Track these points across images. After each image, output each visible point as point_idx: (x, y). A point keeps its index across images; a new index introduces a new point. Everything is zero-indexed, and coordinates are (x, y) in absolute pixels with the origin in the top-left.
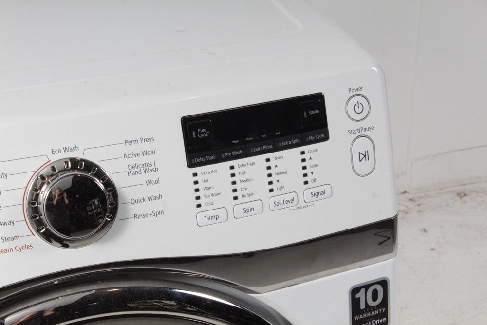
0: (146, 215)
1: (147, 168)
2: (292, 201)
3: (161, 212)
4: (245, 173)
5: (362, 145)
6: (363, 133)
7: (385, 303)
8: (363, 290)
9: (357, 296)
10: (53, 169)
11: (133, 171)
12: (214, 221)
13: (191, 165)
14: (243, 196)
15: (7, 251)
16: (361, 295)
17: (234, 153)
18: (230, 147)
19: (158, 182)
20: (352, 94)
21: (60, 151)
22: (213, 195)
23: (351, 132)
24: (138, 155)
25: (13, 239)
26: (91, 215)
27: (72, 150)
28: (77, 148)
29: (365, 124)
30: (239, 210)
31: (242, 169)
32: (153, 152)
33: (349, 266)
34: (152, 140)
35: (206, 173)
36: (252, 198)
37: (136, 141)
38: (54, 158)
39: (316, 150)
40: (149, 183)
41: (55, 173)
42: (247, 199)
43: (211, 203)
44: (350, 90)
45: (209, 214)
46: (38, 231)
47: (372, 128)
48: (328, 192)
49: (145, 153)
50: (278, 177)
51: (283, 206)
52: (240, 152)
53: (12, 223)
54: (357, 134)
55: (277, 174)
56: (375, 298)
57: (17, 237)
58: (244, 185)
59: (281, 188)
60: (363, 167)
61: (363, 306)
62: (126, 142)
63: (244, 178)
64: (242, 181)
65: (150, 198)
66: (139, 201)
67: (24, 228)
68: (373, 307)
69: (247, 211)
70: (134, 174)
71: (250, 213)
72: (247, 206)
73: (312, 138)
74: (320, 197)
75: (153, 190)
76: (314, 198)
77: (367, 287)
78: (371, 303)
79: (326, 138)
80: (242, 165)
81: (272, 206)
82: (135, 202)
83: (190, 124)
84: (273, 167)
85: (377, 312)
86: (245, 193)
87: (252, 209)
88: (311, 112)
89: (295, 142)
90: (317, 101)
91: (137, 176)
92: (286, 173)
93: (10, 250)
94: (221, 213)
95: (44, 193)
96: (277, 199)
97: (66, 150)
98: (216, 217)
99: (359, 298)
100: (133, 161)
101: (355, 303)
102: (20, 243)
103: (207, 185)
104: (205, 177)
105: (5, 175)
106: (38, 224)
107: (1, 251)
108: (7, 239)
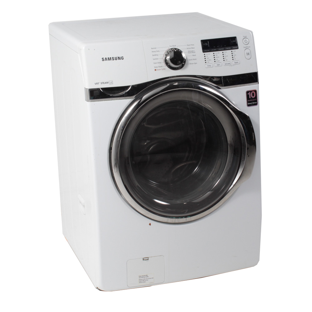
0: (193, 64)
1: (193, 52)
2: (229, 64)
3: (196, 63)
4: (217, 55)
5: (247, 51)
6: (247, 48)
7: (256, 97)
8: (250, 92)
9: (248, 94)
11: (189, 52)
12: (209, 67)
13: (204, 52)
14: (217, 61)
16: (249, 94)
17: (214, 50)
18: (213, 48)
19: (195, 55)
20: (244, 37)
21: (172, 46)
22: (209, 60)
23: (244, 47)
24: (190, 48)
25: (161, 67)
27: (174, 46)
28: (175, 46)
29: (248, 46)
30: (216, 65)
31: (216, 54)
32: (194, 48)
33: (245, 84)
34: (193, 45)
35: (207, 54)
36: (219, 62)
37: (190, 45)
38: (170, 48)
39: (235, 51)
40: (193, 55)
41: (171, 51)
42: (218, 62)
43: (209, 62)
44: (243, 36)
45: (208, 65)
46: (167, 65)
47: (250, 47)
48: (239, 63)
49: (192, 48)
50: (226, 57)
51: (227, 65)
52: (216, 50)
53: (161, 63)
54: (246, 48)
55: (225, 56)
56: (253, 95)
58: (217, 58)
59: (227, 60)
60: (248, 57)
61: (250, 97)
62: (187, 45)
63: (217, 56)
64: (216, 57)
65: (194, 59)
66: (191, 60)
67: (164, 64)
68: (253, 98)
69: (218, 65)
70: (189, 53)
71: (219, 66)
72: (218, 64)
73: (234, 48)
74: (237, 63)
75: (194, 57)
76: (235, 64)
77: (251, 91)
78: (252, 97)
79: (238, 48)
80: (216, 53)
81: (224, 64)
82: (190, 60)
83: (203, 42)
84: (224, 54)
85: (254, 100)
86: (217, 60)
87: (219, 65)
88: (234, 41)
89: (230, 48)
90: (234, 38)
91: (190, 54)
92: (227, 56)
93: (160, 69)
94: (211, 65)
95: (168, 58)
96: (226, 63)
97: (173, 46)
98: (210, 66)
99: (249, 95)
100: (189, 50)
101: (248, 96)
102: (163, 68)
103: (208, 57)
104: (207, 55)
105: (159, 51)
106: (167, 63)
107: (158, 70)
108: (160, 67)
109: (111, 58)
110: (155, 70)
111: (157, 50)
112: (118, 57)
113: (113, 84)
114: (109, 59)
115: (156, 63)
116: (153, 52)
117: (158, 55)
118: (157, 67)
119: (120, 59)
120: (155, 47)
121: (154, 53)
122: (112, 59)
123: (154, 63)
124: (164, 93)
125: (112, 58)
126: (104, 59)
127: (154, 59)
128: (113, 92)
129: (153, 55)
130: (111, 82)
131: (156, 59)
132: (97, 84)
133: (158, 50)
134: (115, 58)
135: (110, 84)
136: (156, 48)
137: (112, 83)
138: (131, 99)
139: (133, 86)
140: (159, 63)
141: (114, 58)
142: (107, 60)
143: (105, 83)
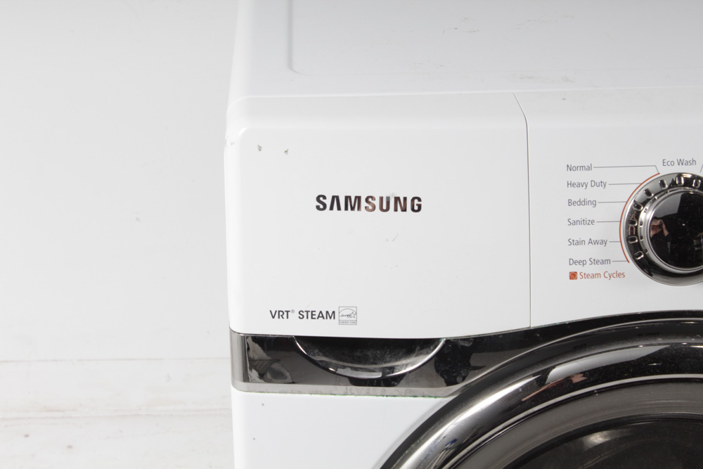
10: (662, 184)
15: (593, 276)
21: (672, 163)
25: (603, 262)
26: (698, 251)
27: (687, 163)
28: (693, 162)
38: (665, 171)
41: (664, 189)
46: (634, 258)
53: (604, 242)
57: (608, 261)
67: (618, 252)
93: (598, 275)
97: (680, 162)
102: (611, 268)
105: (603, 184)
106: (635, 248)
107: (587, 276)
108: (596, 262)
109: (358, 198)
110: (573, 276)
111: (596, 175)
112: (397, 199)
113: (355, 323)
114: (352, 203)
115: (582, 242)
116: (571, 184)
117: (594, 203)
118: (583, 263)
119: (404, 210)
120: (587, 164)
121: (577, 194)
122: (363, 203)
123: (572, 242)
124: (600, 391)
125: (367, 200)
126: (328, 202)
127: (575, 223)
128: (358, 354)
129: (570, 203)
130: (349, 312)
131: (583, 222)
132: (280, 314)
133: (598, 181)
134: (381, 199)
135: (341, 323)
136: (589, 168)
137: (352, 317)
138: (439, 399)
139: (448, 341)
140: (596, 242)
141: (377, 203)
142: (339, 208)
143: (317, 313)
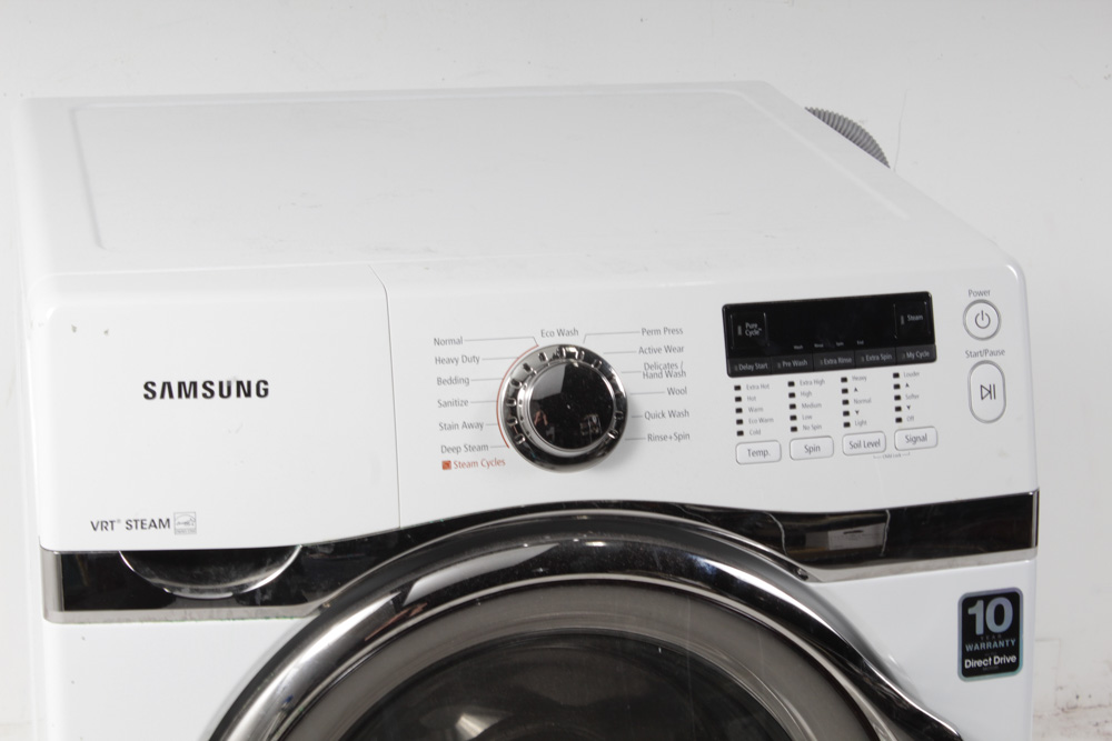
0: (665, 438)
1: (670, 370)
2: (877, 444)
3: (686, 436)
4: (809, 394)
5: (986, 375)
6: (988, 358)
7: (1015, 630)
8: (980, 604)
9: (971, 611)
10: (542, 357)
11: (651, 372)
12: (761, 458)
13: (733, 373)
14: (805, 428)
15: (470, 465)
16: (977, 610)
17: (795, 363)
18: (788, 352)
19: (684, 391)
20: (973, 299)
21: (552, 334)
22: (761, 420)
23: (970, 354)
24: (659, 350)
25: (480, 448)
26: (584, 437)
27: (569, 334)
28: (575, 332)
29: (991, 345)
30: (798, 447)
31: (806, 388)
32: (681, 349)
33: (960, 559)
34: (679, 331)
35: (753, 387)
36: (818, 432)
37: (658, 332)
38: (544, 342)
39: (915, 374)
40: (671, 391)
41: (544, 363)
42: (811, 433)
43: (758, 432)
44: (970, 292)
45: (755, 447)
46: (515, 441)
47: (1002, 352)
48: (931, 440)
49: (669, 349)
50: (857, 407)
51: (862, 449)
52: (805, 363)
53: (480, 425)
54: (979, 359)
55: (856, 401)
56: (999, 618)
57: (485, 447)
58: (807, 412)
59: (862, 423)
60: (987, 408)
61: (979, 630)
62: (644, 331)
63: (808, 401)
64: (804, 406)
65: (672, 414)
66: (657, 416)
67: (497, 436)
68: (996, 634)
69: (809, 450)
70: (652, 376)
71: (813, 454)
72: (811, 443)
73: (910, 355)
74: (919, 444)
75: (677, 403)
76: (910, 445)
77: (987, 598)
78: (993, 627)
79: (932, 358)
80: (806, 383)
81: (847, 447)
82: (650, 416)
83: (736, 316)
84: (851, 390)
85: (1002, 644)
86: (808, 423)
87: (817, 448)
88: (911, 318)
89: (885, 357)
90: (920, 303)
91: (656, 380)
92: (869, 401)
93: (475, 463)
94: (772, 448)
95: (525, 395)
96: (855, 439)
97: (561, 332)
98: (764, 453)
99: (974, 616)
100: (651, 358)
101: (967, 623)
102: (488, 455)
103: (754, 405)
104: (752, 393)
105: (475, 359)
106: (515, 432)
107: (462, 465)
108: (471, 448)
109: (194, 384)
110: (446, 465)
111: (467, 349)
112: (240, 384)
113: (194, 531)
114: (187, 390)
115: (454, 426)
116: (439, 360)
117: (466, 381)
118: (457, 450)
119: (248, 394)
120: (456, 337)
121: (447, 371)
122: (201, 390)
123: (443, 427)
124: (483, 599)
125: (204, 386)
126: (158, 390)
127: (446, 404)
128: (198, 572)
129: (440, 381)
130: (186, 519)
131: (455, 403)
132: (105, 525)
133: (469, 355)
134: (221, 384)
135: (178, 532)
136: (460, 342)
137: (190, 525)
138: (296, 620)
139: (306, 549)
140: (471, 426)
141: (216, 388)
142: (171, 396)
143: (148, 522)
